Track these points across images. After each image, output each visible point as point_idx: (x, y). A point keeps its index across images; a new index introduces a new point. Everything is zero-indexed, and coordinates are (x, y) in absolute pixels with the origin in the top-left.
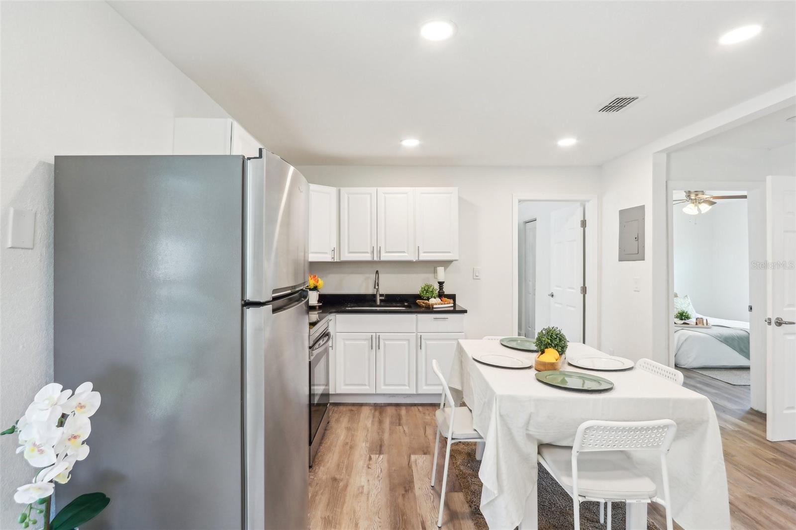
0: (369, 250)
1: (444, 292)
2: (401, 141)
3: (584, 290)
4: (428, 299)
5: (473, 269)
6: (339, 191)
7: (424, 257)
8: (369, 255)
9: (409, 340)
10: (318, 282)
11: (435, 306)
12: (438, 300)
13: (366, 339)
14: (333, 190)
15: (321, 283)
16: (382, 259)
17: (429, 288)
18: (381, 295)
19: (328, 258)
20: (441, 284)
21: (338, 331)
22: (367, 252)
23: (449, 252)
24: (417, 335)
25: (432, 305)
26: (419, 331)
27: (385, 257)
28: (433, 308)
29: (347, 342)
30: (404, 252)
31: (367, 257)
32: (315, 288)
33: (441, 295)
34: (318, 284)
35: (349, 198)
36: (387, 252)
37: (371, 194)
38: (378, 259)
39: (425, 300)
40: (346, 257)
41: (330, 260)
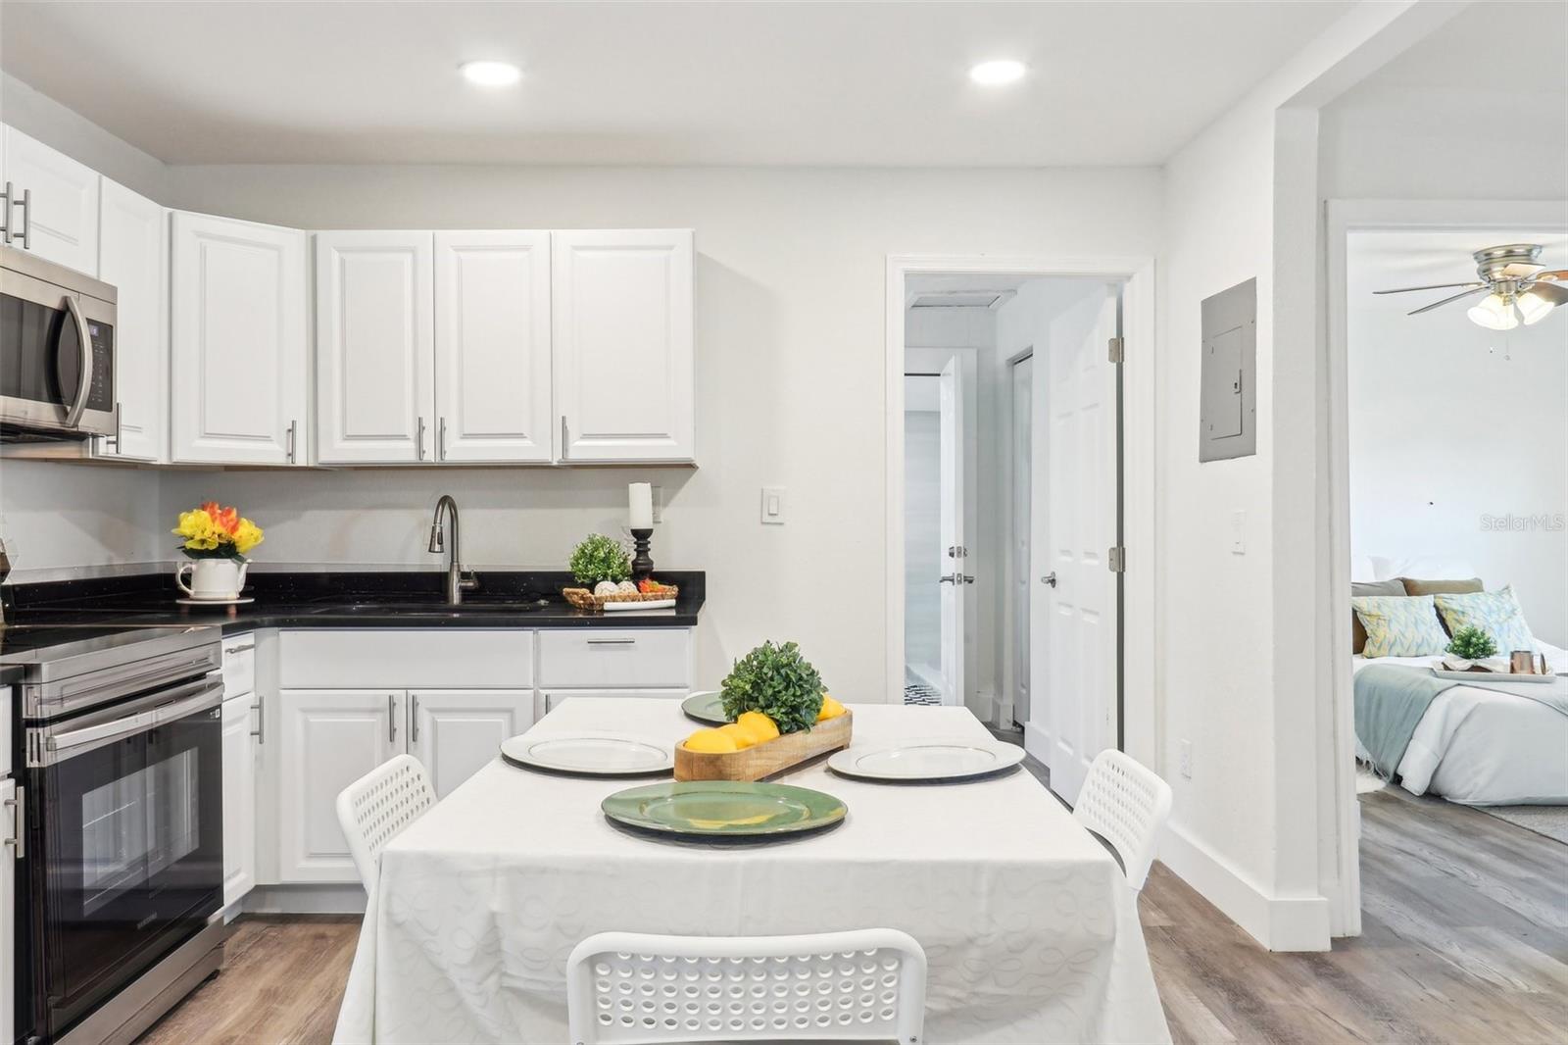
0: (410, 430)
1: (652, 563)
2: (460, 65)
3: (1119, 557)
4: (591, 587)
5: (762, 490)
6: (314, 239)
7: (582, 450)
8: (411, 445)
9: (511, 711)
10: (234, 529)
11: (608, 606)
12: (628, 587)
13: (373, 711)
14: (291, 240)
15: (247, 533)
16: (451, 457)
17: (596, 549)
18: (465, 576)
19: (273, 454)
20: (642, 536)
21: (285, 683)
22: (403, 437)
23: (664, 436)
24: (536, 696)
25: (601, 601)
26: (545, 682)
27: (459, 451)
28: (603, 611)
29: (314, 719)
30: (520, 436)
31: (403, 452)
32: (227, 550)
33: (641, 573)
34: (235, 537)
35: (343, 263)
36: (466, 436)
37: (413, 251)
38: (438, 459)
39: (583, 585)
40: (338, 451)
41: (279, 459)
